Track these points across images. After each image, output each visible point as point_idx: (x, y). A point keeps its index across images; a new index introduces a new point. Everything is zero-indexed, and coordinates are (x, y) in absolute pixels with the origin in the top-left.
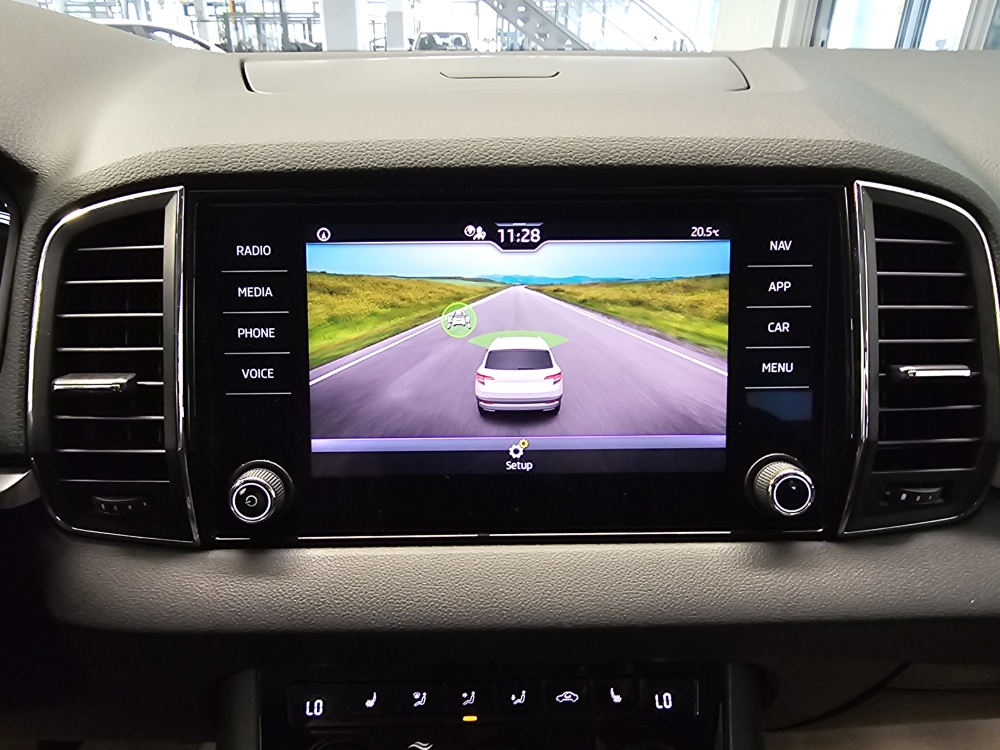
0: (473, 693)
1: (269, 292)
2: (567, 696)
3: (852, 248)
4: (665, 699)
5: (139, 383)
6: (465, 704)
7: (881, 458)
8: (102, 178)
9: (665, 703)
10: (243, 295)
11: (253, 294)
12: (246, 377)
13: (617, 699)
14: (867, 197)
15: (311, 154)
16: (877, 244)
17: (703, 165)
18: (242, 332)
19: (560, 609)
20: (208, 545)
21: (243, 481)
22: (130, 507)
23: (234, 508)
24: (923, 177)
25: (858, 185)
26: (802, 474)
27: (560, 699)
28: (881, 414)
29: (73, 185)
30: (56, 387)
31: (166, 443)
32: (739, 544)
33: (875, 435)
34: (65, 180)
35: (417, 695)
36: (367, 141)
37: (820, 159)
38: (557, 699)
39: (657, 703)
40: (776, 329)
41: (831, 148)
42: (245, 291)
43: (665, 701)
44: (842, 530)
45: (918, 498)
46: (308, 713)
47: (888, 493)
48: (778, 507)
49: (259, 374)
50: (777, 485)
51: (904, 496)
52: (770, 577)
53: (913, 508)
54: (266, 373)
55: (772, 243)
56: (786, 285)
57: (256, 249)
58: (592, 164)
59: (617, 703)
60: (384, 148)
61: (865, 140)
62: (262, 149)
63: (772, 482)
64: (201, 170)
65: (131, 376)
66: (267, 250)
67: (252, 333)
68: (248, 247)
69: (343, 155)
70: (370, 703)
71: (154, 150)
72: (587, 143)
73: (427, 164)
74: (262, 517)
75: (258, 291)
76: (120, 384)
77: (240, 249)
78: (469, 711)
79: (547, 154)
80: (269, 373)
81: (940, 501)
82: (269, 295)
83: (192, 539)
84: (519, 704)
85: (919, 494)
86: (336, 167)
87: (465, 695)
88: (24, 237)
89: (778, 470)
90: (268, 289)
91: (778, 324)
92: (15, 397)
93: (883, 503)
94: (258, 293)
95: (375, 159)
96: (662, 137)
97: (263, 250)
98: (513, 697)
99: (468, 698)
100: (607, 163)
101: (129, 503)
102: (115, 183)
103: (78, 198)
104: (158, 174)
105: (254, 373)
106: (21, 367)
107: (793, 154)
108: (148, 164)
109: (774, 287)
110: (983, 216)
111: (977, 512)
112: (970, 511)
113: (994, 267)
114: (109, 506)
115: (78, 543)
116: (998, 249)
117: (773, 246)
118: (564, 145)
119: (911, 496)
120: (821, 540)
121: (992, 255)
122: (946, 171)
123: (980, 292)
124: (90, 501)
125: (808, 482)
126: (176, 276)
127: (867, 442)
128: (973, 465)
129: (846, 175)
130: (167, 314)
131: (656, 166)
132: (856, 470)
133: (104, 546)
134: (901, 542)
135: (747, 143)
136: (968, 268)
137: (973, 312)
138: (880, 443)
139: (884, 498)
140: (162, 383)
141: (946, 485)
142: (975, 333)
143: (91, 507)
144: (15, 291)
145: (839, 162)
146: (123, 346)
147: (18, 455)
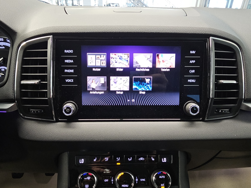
0: (119, 158)
2: (141, 159)
3: (209, 54)
5: (41, 82)
6: (117, 160)
7: (216, 102)
8: (33, 33)
9: (164, 160)
10: (66, 62)
13: (153, 159)
14: (213, 41)
15: (83, 28)
16: (215, 52)
17: (175, 33)
18: (66, 71)
19: (140, 136)
20: (57, 121)
21: (66, 106)
22: (39, 112)
23: (64, 112)
24: (226, 36)
25: (211, 38)
26: (197, 105)
27: (140, 159)
28: (215, 92)
29: (26, 35)
30: (22, 83)
31: (48, 97)
32: (182, 122)
33: (214, 97)
34: (24, 34)
35: (106, 158)
36: (96, 26)
37: (202, 32)
39: (163, 161)
40: (191, 72)
41: (205, 29)
42: (67, 61)
43: (165, 160)
44: (206, 119)
45: (224, 111)
46: (80, 162)
47: (217, 110)
48: (191, 113)
50: (191, 108)
51: (220, 111)
52: (189, 129)
53: (222, 113)
54: (71, 81)
55: (191, 51)
56: (194, 61)
57: (69, 51)
58: (149, 32)
60: (100, 27)
61: (213, 28)
62: (71, 27)
63: (190, 107)
64: (57, 32)
65: (40, 80)
67: (68, 71)
68: (67, 50)
69: (91, 29)
71: (45, 27)
72: (148, 27)
73: (110, 31)
74: (70, 114)
76: (37, 82)
77: (66, 51)
78: (118, 162)
79: (138, 30)
81: (229, 112)
82: (72, 62)
83: (54, 120)
84: (130, 161)
85: (224, 110)
86: (89, 32)
87: (117, 158)
88: (14, 47)
89: (190, 105)
90: (72, 60)
91: (192, 70)
92: (12, 85)
93: (215, 113)
94: (70, 61)
95: (98, 30)
96: (166, 26)
97: (71, 51)
98: (129, 159)
99: (118, 159)
100: (152, 32)
101: (39, 111)
102: (36, 35)
103: (27, 38)
104: (46, 33)
105: (68, 81)
106: (13, 78)
107: (196, 31)
108: (44, 30)
109: (191, 62)
110: (240, 46)
111: (237, 115)
112: (236, 115)
113: (242, 58)
114: (34, 111)
115: (26, 120)
116: (243, 54)
117: (191, 52)
118: (143, 27)
119: (222, 111)
120: (201, 121)
121: (242, 55)
122: (231, 35)
123: (239, 64)
124: (29, 110)
125: (198, 107)
126: (51, 57)
127: (212, 98)
128: (236, 104)
129: (208, 36)
130: (48, 66)
131: (164, 33)
132: (209, 105)
133: (32, 121)
134: (219, 122)
135: (185, 28)
136: (236, 58)
137: (237, 68)
138: (215, 98)
139: (216, 111)
140: (47, 82)
141: (230, 109)
142: (237, 73)
143: (30, 112)
144: (12, 60)
145: (207, 33)
146: (37, 73)
147: (12, 99)
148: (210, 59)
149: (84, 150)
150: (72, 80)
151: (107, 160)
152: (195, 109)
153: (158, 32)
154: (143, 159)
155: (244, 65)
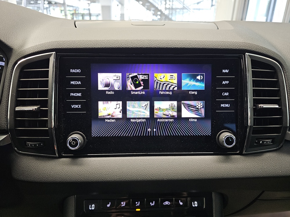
1: (80, 83)
2: (167, 203)
3: (245, 74)
4: (195, 203)
5: (41, 108)
6: (136, 205)
7: (255, 131)
8: (31, 50)
9: (195, 205)
10: (72, 84)
11: (75, 83)
12: (73, 107)
13: (181, 204)
14: (249, 57)
15: (92, 43)
16: (252, 71)
17: (203, 48)
18: (72, 94)
19: (163, 174)
20: (61, 157)
21: (71, 137)
22: (37, 145)
23: (68, 145)
24: (264, 52)
25: (247, 54)
26: (232, 135)
28: (254, 118)
29: (23, 52)
30: (16, 109)
31: (48, 126)
32: (215, 156)
33: (252, 124)
34: (21, 50)
35: (122, 203)
36: (109, 40)
37: (236, 47)
38: (164, 204)
39: (193, 205)
40: (225, 94)
41: (239, 44)
42: (73, 83)
44: (244, 152)
46: (90, 209)
47: (257, 141)
48: (225, 144)
49: (77, 106)
51: (261, 142)
52: (223, 165)
53: (263, 145)
54: (78, 106)
56: (227, 82)
57: (76, 70)
58: (173, 47)
59: (181, 205)
60: (114, 42)
61: (249, 42)
62: (78, 42)
63: (224, 138)
64: (60, 47)
65: (39, 106)
66: (79, 71)
67: (75, 95)
68: (74, 70)
69: (102, 44)
70: (108, 206)
71: (47, 42)
72: (171, 41)
73: (126, 47)
74: (77, 148)
75: (76, 82)
76: (35, 108)
77: (71, 71)
79: (160, 44)
80: (79, 106)
81: (272, 144)
82: (80, 84)
83: (56, 155)
84: (152, 205)
85: (265, 141)
86: (100, 47)
88: (8, 66)
89: (224, 135)
90: (80, 82)
92: (4, 112)
93: (255, 144)
94: (76, 83)
95: (111, 45)
96: (192, 40)
97: (78, 71)
98: (151, 203)
100: (177, 47)
102: (35, 51)
103: (25, 55)
104: (48, 48)
105: (75, 106)
106: (6, 104)
107: (229, 45)
108: (45, 45)
109: (224, 83)
110: (281, 63)
111: (282, 147)
112: (280, 146)
113: (285, 78)
114: (31, 145)
115: (22, 156)
116: (286, 73)
117: (224, 71)
118: (165, 42)
119: (263, 142)
120: (238, 155)
121: (284, 74)
122: (271, 51)
123: (281, 84)
124: (26, 143)
125: (234, 137)
126: (53, 77)
127: (250, 126)
128: (280, 133)
129: (243, 52)
130: (49, 89)
131: (190, 48)
132: (247, 134)
133: (29, 157)
134: (260, 155)
135: (216, 42)
136: (277, 78)
137: (279, 90)
138: (254, 126)
139: (256, 143)
140: (48, 109)
141: (273, 139)
142: (280, 96)
143: (26, 145)
144: (6, 82)
145: (241, 48)
146: (37, 98)
147: (5, 129)
148: (246, 78)
149: (95, 193)
150: (80, 106)
151: (124, 205)
152: (231, 140)
153: (183, 47)
154: (169, 203)
155: (287, 86)
